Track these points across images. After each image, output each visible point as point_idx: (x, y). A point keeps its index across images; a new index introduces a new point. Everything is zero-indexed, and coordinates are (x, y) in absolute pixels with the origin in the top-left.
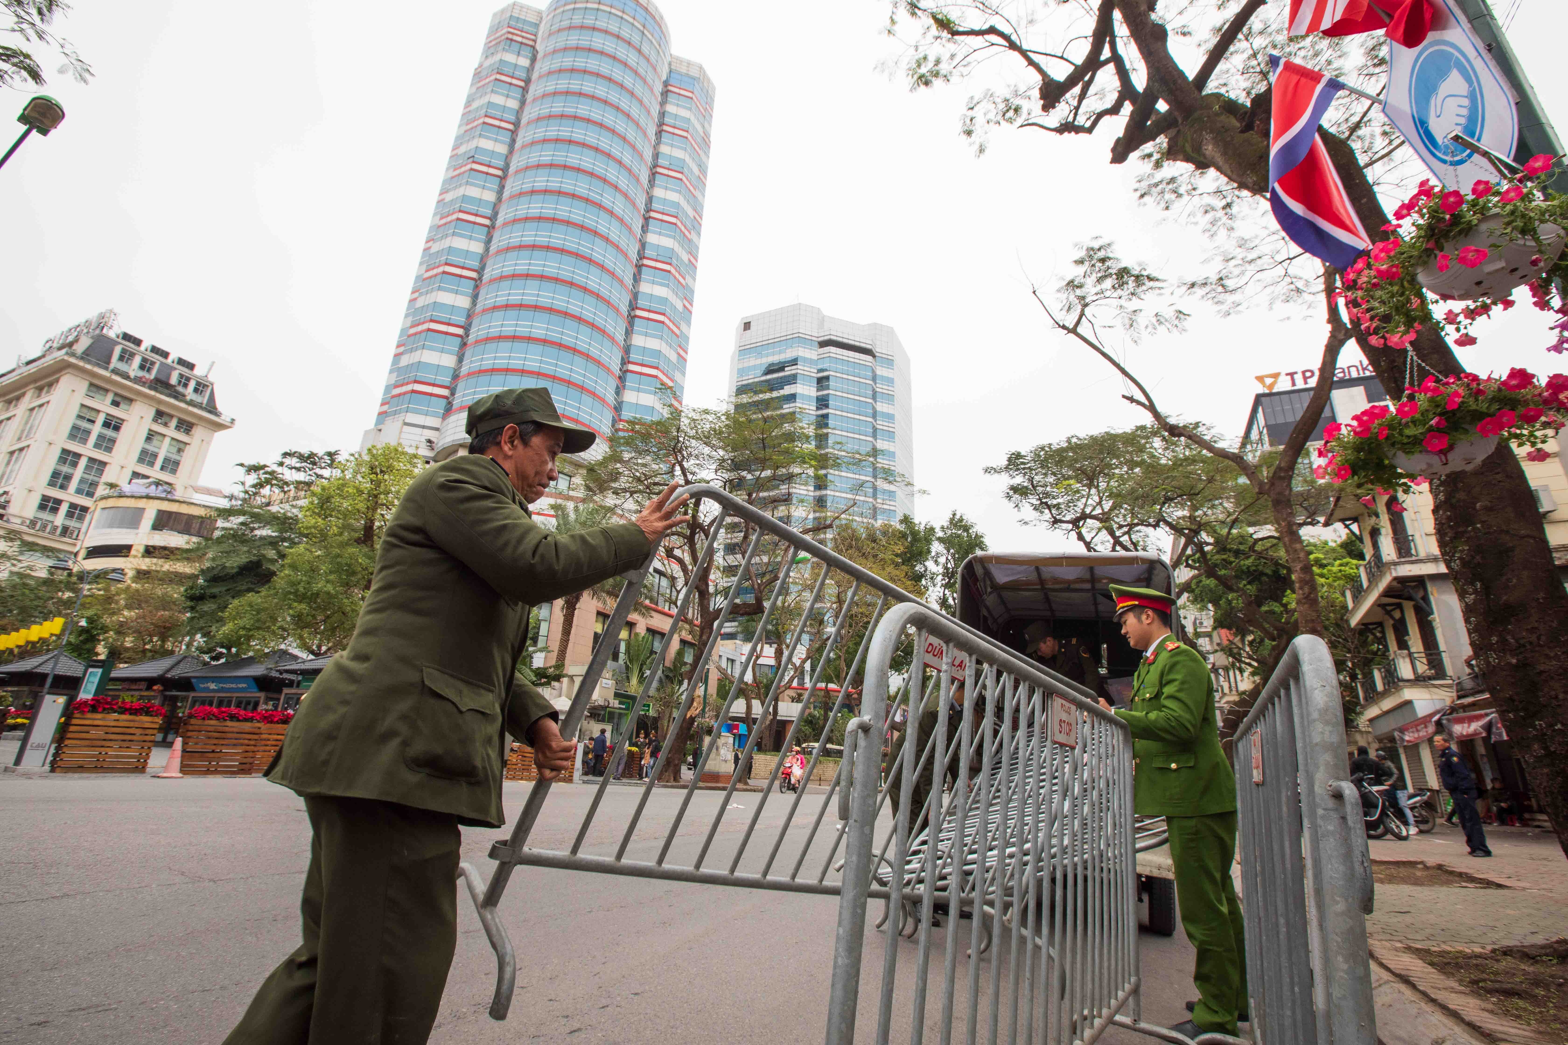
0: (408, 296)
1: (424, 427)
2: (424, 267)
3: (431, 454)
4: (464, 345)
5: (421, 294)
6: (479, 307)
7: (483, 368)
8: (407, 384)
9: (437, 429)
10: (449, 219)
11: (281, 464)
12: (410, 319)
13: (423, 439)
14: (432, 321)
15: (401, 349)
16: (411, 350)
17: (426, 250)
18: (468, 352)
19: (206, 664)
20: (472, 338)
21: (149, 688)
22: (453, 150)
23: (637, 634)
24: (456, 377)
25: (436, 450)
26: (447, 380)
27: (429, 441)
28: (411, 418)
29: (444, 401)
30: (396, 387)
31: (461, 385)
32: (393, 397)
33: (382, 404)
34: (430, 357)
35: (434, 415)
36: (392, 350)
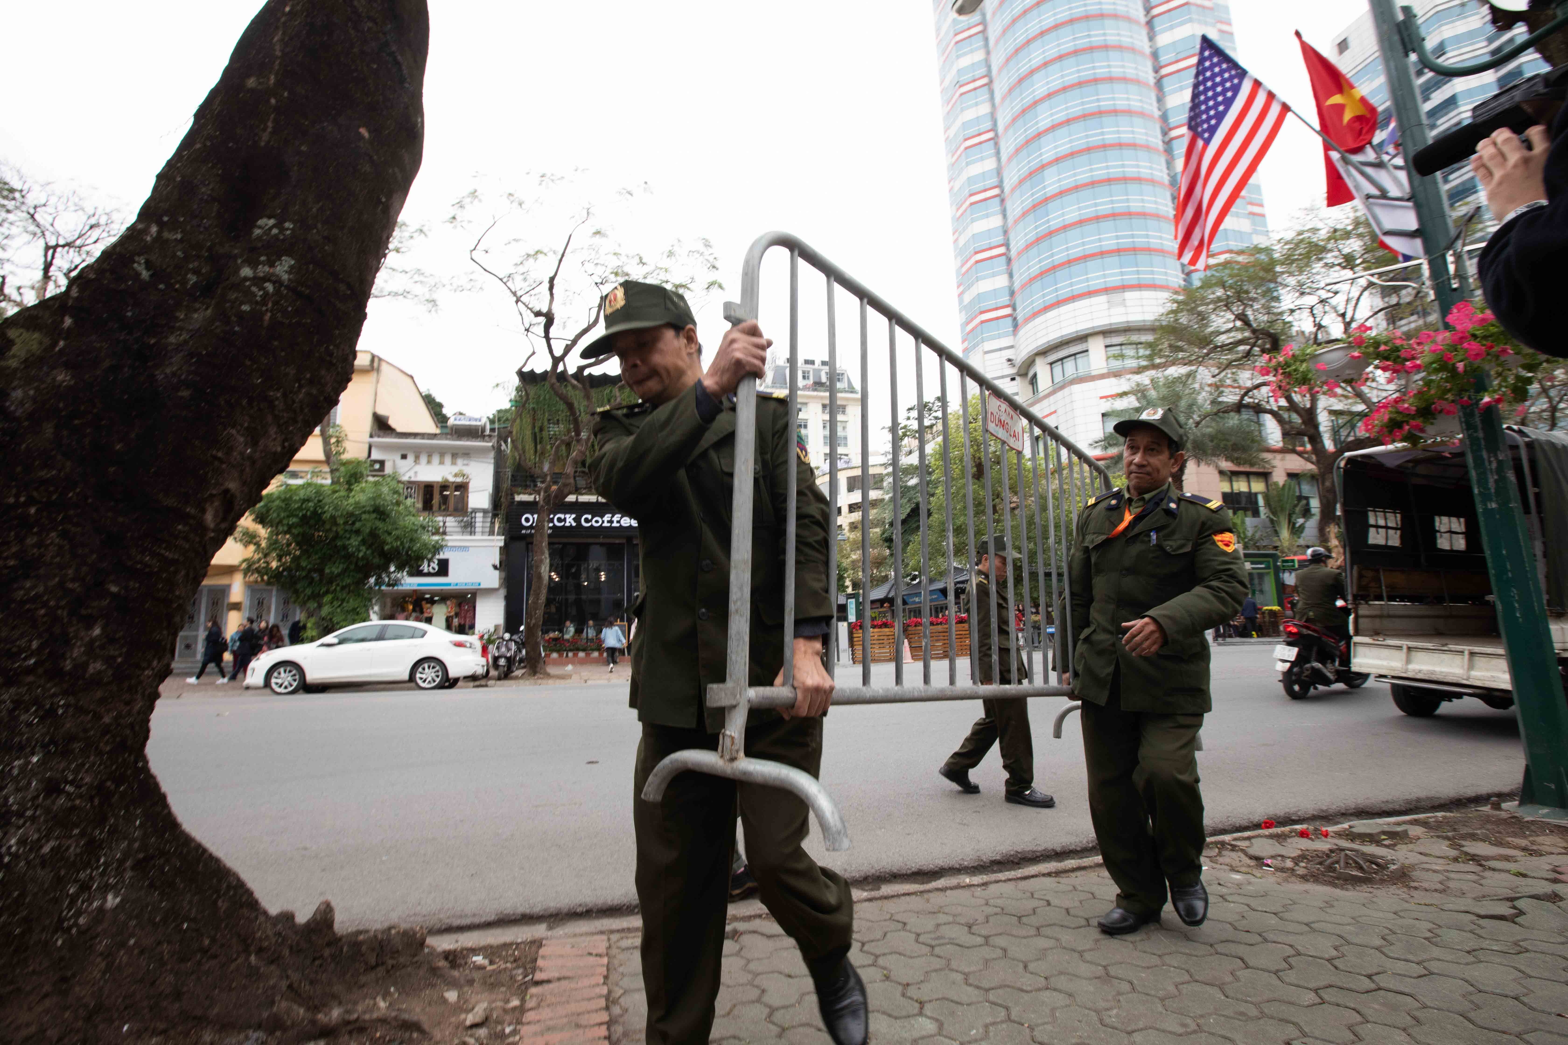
0: (952, 239)
1: (1001, 349)
2: (954, 208)
3: (1013, 371)
4: (1009, 261)
5: (960, 234)
6: (1010, 221)
7: (1032, 276)
8: (976, 317)
9: (1012, 347)
10: (959, 152)
11: (908, 418)
12: (959, 260)
13: (1004, 360)
14: (976, 253)
15: (961, 288)
16: (969, 287)
17: (951, 190)
18: (1015, 266)
19: (908, 584)
20: (1013, 253)
21: (882, 606)
22: (941, 84)
23: (1276, 484)
24: (1012, 293)
25: (1018, 366)
26: (1005, 299)
27: (1009, 360)
28: (988, 346)
29: (1009, 320)
30: (968, 323)
31: (1018, 299)
32: (968, 333)
33: (963, 342)
34: (985, 286)
35: (1006, 335)
36: (956, 292)
